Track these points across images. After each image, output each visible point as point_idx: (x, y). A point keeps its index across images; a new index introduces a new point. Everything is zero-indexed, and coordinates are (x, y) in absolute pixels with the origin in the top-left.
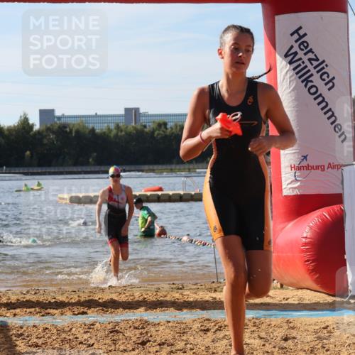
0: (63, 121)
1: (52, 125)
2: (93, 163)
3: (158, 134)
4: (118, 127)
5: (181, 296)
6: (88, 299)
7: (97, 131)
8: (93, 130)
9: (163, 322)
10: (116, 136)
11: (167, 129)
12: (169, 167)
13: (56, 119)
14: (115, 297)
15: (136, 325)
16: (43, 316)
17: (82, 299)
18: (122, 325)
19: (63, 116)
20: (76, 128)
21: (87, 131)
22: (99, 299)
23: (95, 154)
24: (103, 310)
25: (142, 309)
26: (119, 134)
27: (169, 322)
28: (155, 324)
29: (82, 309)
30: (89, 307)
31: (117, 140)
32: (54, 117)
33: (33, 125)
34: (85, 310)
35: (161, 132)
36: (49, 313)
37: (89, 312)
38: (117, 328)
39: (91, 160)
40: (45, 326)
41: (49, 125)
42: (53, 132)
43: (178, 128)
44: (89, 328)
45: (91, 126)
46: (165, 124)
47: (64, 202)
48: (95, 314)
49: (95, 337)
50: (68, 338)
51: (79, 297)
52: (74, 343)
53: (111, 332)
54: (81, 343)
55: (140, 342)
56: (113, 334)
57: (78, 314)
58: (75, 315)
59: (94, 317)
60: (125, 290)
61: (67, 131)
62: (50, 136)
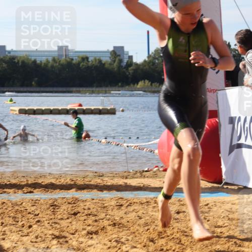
0: (12, 54)
1: (4, 57)
2: (35, 85)
3: (83, 65)
4: (54, 60)
5: (102, 181)
6: (34, 182)
7: (38, 62)
8: (35, 61)
9: (89, 199)
10: (52, 67)
11: (89, 62)
12: (91, 89)
13: (7, 53)
14: (53, 181)
15: (70, 201)
16: (1, 194)
17: (30, 182)
18: (59, 201)
19: (12, 51)
20: (22, 60)
21: (30, 62)
22: (42, 182)
23: (36, 79)
24: (45, 190)
25: (74, 190)
26: (55, 65)
27: (93, 199)
28: (83, 201)
29: (30, 189)
30: (35, 188)
31: (53, 69)
32: (6, 51)
34: (32, 190)
35: (85, 64)
37: (34, 191)
38: (55, 203)
39: (33, 83)
41: (2, 57)
42: (6, 62)
43: (97, 61)
44: (35, 203)
45: (33, 59)
46: (87, 58)
47: (15, 113)
48: (39, 193)
49: (39, 209)
50: (20, 209)
51: (27, 180)
52: (24, 213)
53: (52, 206)
54: (29, 213)
55: (72, 213)
56: (52, 207)
57: (27, 193)
58: (24, 193)
59: (39, 195)
60: (61, 176)
61: (15, 62)
62: (3, 65)
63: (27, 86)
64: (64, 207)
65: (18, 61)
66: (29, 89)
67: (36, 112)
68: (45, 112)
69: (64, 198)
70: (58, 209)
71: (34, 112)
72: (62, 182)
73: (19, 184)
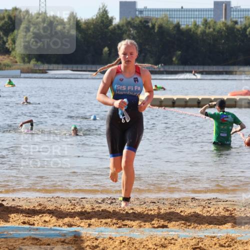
0: (145, 14)
1: (133, 19)
2: (176, 62)
4: (206, 23)
6: (168, 211)
7: (183, 27)
8: (178, 26)
10: (204, 33)
13: (138, 13)
14: (198, 210)
15: (222, 242)
16: (120, 227)
17: (162, 211)
18: (206, 242)
19: (146, 9)
20: (159, 23)
21: (171, 27)
22: (181, 212)
23: (180, 52)
24: (185, 224)
26: (207, 31)
28: (243, 243)
29: (162, 222)
30: (170, 221)
31: (205, 38)
32: (136, 10)
33: (112, 19)
34: (166, 223)
36: (126, 225)
37: (169, 225)
39: (174, 59)
40: (122, 239)
41: (129, 19)
42: (134, 27)
44: (169, 243)
45: (175, 21)
48: (176, 228)
57: (157, 227)
58: (154, 227)
59: (175, 232)
61: (148, 26)
62: (130, 31)
69: (214, 237)
71: (174, 104)
72: (211, 212)
73: (147, 214)
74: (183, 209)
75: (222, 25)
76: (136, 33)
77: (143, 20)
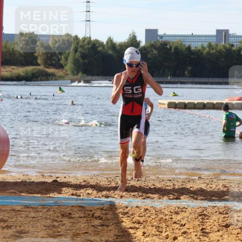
0: (164, 39)
1: (155, 43)
2: (188, 75)
4: (210, 45)
6: (181, 187)
7: (193, 48)
8: (189, 48)
10: (208, 53)
13: (159, 38)
14: (203, 186)
15: (221, 211)
16: (144, 199)
17: (176, 187)
18: (209, 210)
19: (165, 35)
20: (175, 45)
21: (184, 48)
22: (191, 187)
23: (190, 68)
24: (193, 197)
26: (211, 51)
30: (182, 194)
31: (209, 57)
32: (157, 36)
33: (140, 42)
36: (149, 197)
37: (181, 197)
38: (205, 212)
39: (186, 73)
40: (146, 207)
41: (152, 43)
42: (156, 49)
45: (187, 44)
47: (163, 106)
48: (187, 200)
49: (186, 219)
50: (164, 218)
51: (174, 185)
52: (169, 223)
53: (200, 215)
54: (175, 223)
55: (224, 225)
56: (201, 217)
57: (173, 199)
58: (170, 199)
59: (186, 202)
60: (212, 181)
61: (167, 48)
62: (153, 51)
63: (179, 76)
64: (214, 217)
65: (171, 48)
66: (181, 79)
67: (187, 106)
68: (197, 106)
69: (215, 207)
70: (207, 219)
71: (185, 106)
72: (213, 188)
73: (165, 189)
74: (192, 186)
75: (222, 47)
76: (158, 53)
77: (163, 44)
